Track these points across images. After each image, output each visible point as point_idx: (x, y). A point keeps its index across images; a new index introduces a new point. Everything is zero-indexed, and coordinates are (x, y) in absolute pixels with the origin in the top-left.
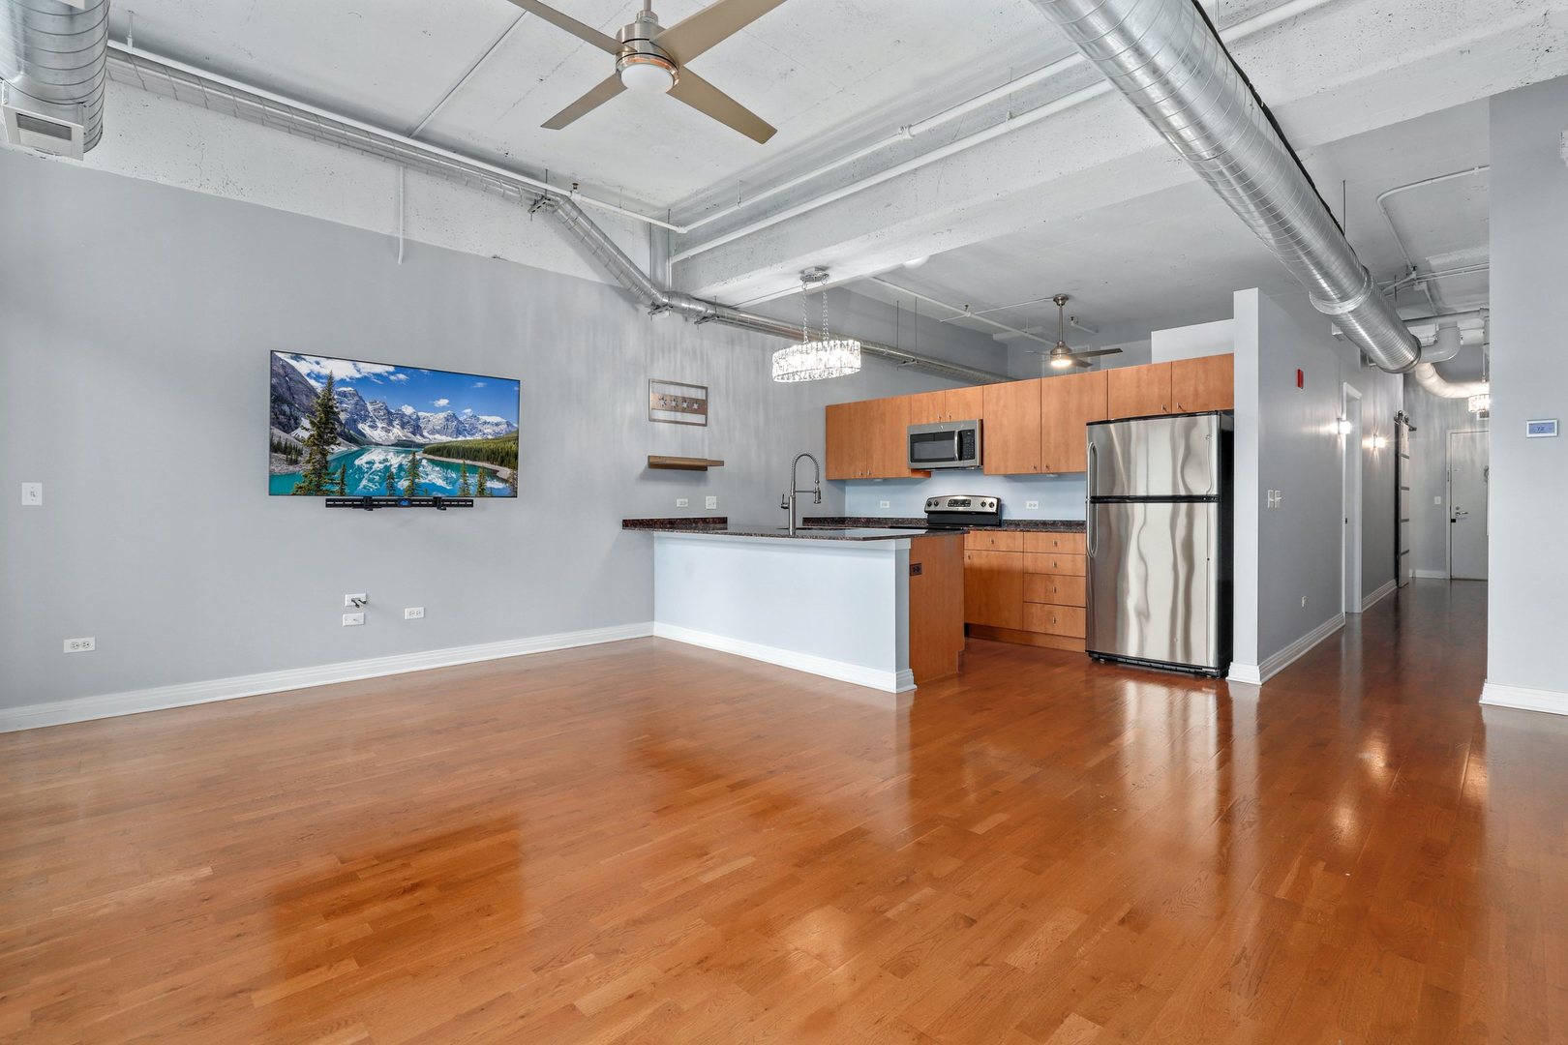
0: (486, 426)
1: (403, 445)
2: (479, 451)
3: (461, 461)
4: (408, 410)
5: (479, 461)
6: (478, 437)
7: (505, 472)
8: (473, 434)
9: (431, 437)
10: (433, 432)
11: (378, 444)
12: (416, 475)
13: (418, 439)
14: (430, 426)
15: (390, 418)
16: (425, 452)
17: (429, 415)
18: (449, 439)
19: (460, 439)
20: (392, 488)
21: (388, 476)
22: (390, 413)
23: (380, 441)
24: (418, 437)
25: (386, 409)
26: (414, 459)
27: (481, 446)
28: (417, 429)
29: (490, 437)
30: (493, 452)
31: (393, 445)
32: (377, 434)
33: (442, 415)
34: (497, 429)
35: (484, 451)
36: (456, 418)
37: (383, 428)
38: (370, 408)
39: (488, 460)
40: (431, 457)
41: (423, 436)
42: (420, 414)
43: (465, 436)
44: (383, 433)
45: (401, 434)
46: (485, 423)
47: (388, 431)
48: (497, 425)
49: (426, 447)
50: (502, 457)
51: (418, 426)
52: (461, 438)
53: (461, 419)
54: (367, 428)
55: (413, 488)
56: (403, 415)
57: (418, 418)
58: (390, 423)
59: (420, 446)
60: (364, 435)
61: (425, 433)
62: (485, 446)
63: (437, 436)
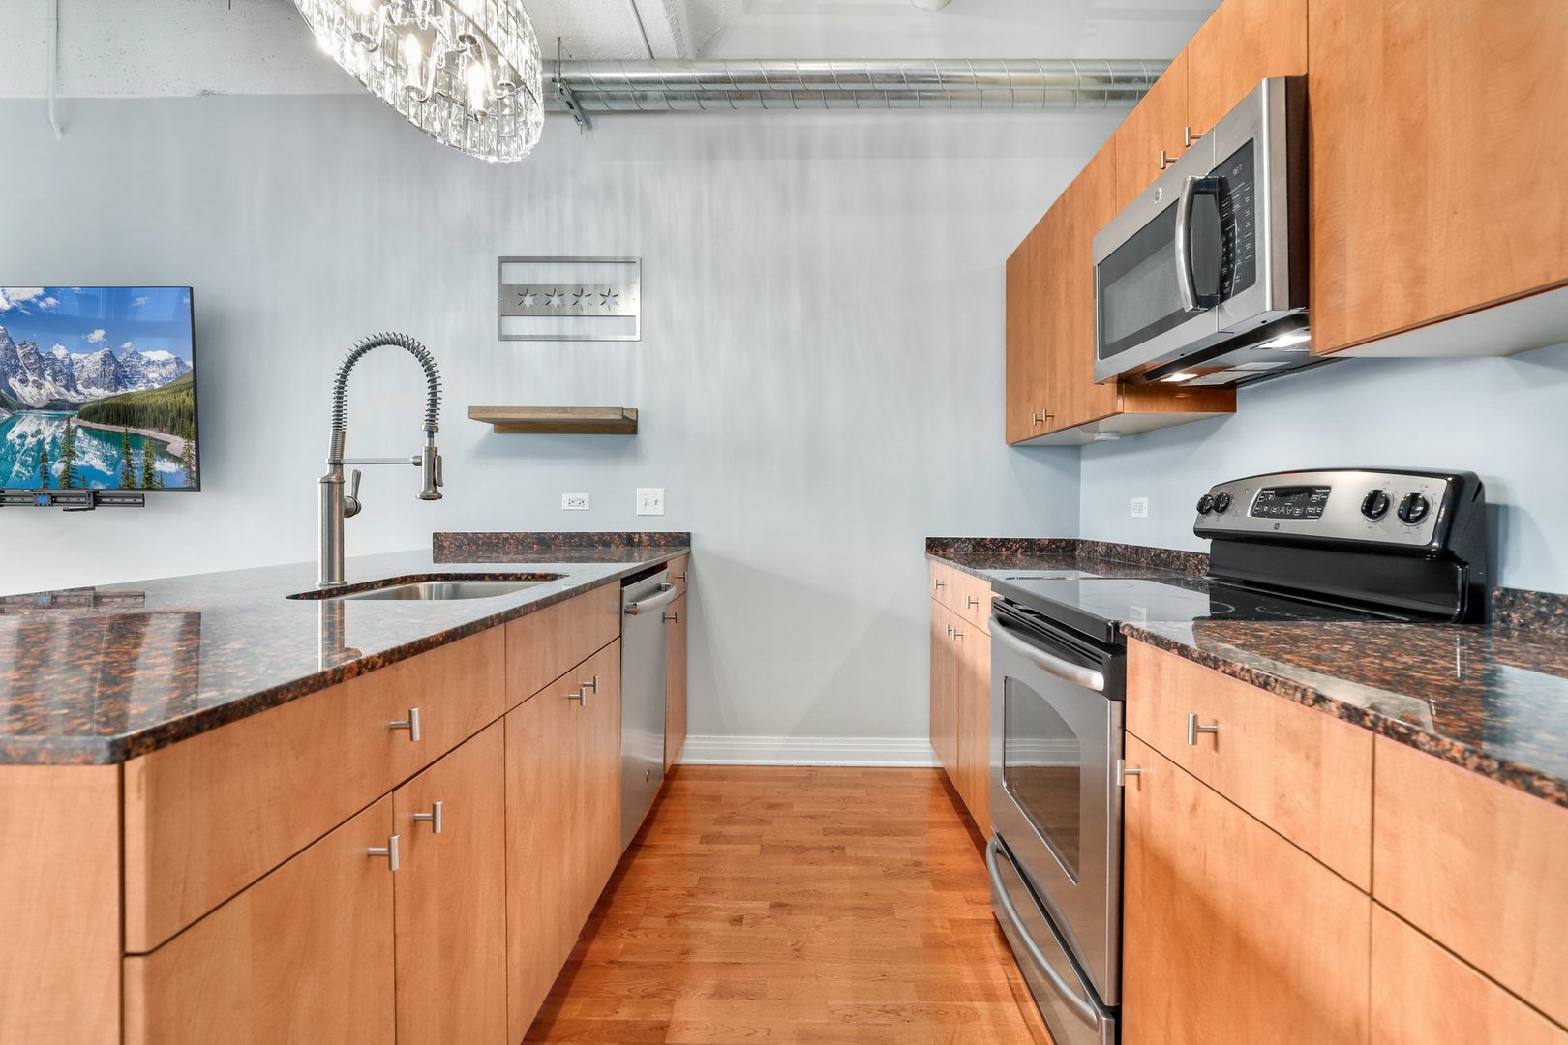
0: (152, 368)
1: (54, 406)
2: (144, 409)
3: (121, 429)
4: (60, 352)
5: (144, 427)
6: (141, 387)
7: (177, 444)
8: (135, 383)
9: (86, 391)
10: (89, 383)
11: (30, 408)
12: (71, 454)
13: (73, 397)
14: (85, 375)
15: (41, 363)
16: (80, 417)
17: (82, 356)
18: (108, 393)
19: (119, 392)
20: (46, 474)
21: (42, 457)
22: (41, 358)
23: (30, 401)
24: (72, 393)
25: (37, 354)
26: (68, 428)
27: (145, 402)
28: (71, 383)
29: (156, 386)
30: (161, 413)
31: (45, 408)
32: (27, 393)
33: (98, 355)
34: (164, 372)
35: (150, 410)
36: (115, 359)
37: (34, 382)
38: (20, 353)
39: (155, 424)
40: (87, 423)
41: (77, 391)
42: (74, 356)
43: (125, 387)
44: (34, 391)
45: (53, 390)
46: (150, 363)
47: (39, 386)
48: (164, 364)
49: (83, 408)
50: (173, 419)
51: (72, 376)
52: (121, 391)
53: (120, 359)
54: (18, 384)
55: (70, 475)
56: (55, 359)
57: (71, 364)
58: (41, 375)
59: (75, 406)
60: (14, 395)
61: (80, 387)
62: (151, 401)
63: (93, 390)
